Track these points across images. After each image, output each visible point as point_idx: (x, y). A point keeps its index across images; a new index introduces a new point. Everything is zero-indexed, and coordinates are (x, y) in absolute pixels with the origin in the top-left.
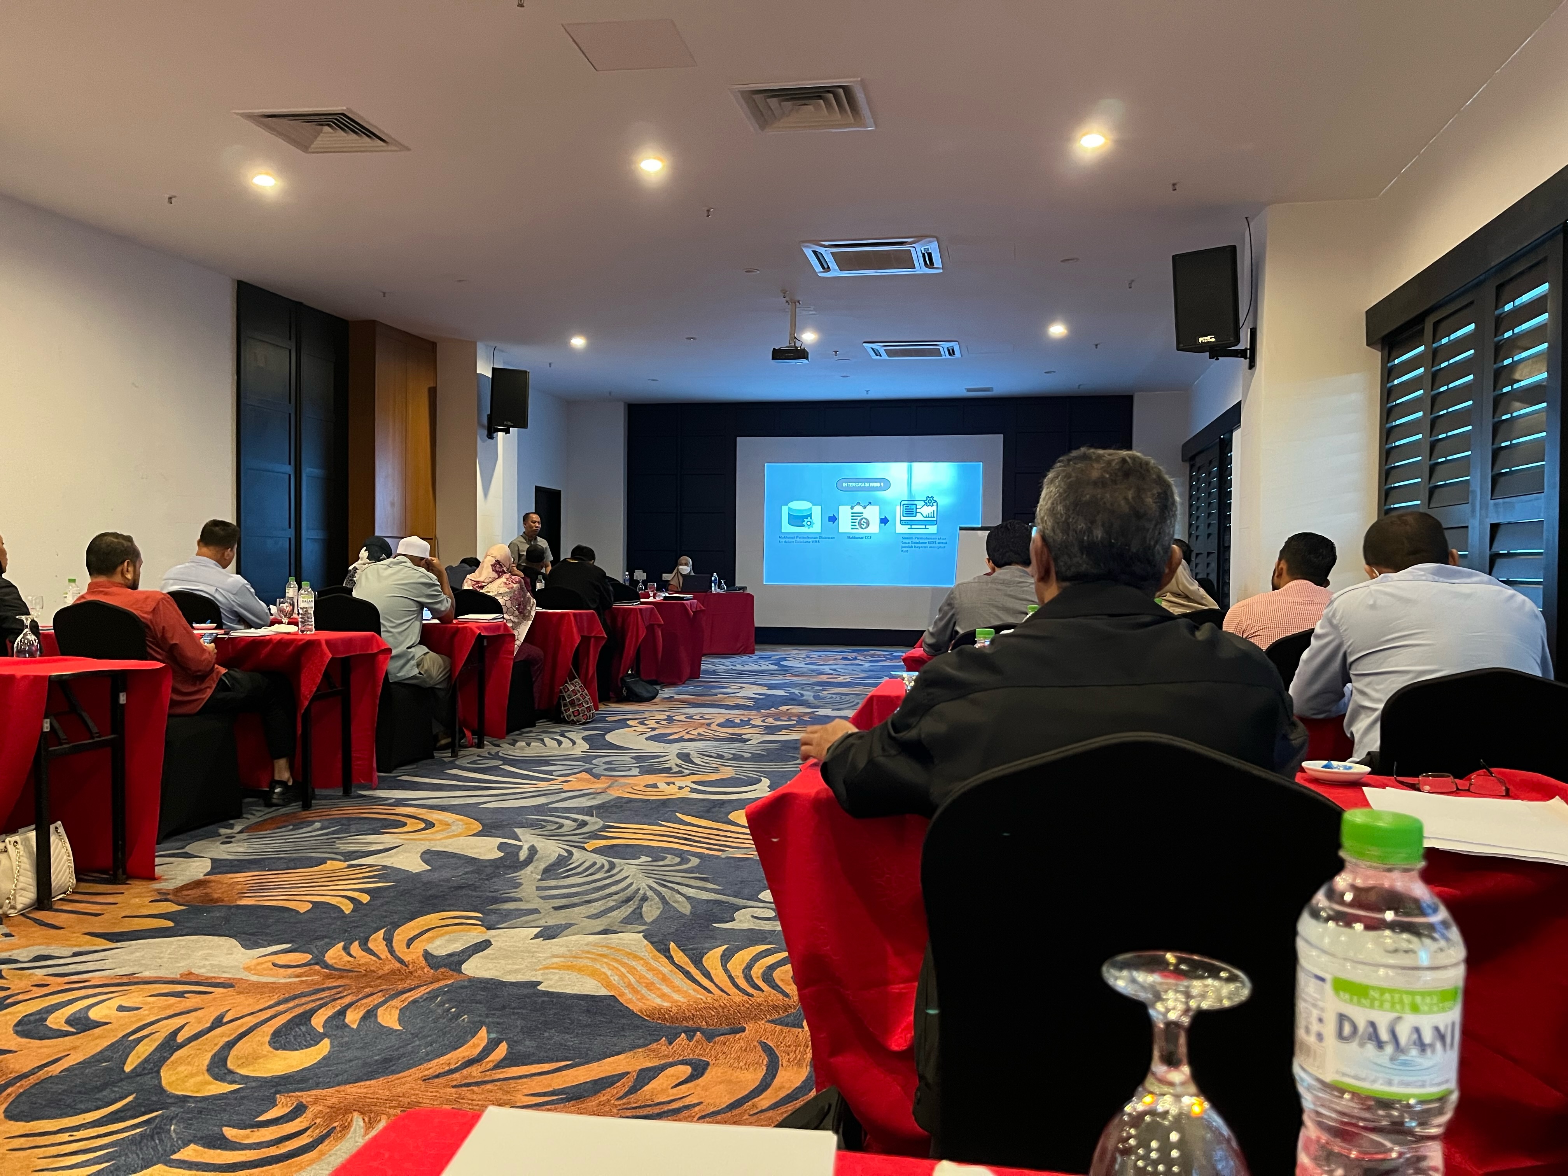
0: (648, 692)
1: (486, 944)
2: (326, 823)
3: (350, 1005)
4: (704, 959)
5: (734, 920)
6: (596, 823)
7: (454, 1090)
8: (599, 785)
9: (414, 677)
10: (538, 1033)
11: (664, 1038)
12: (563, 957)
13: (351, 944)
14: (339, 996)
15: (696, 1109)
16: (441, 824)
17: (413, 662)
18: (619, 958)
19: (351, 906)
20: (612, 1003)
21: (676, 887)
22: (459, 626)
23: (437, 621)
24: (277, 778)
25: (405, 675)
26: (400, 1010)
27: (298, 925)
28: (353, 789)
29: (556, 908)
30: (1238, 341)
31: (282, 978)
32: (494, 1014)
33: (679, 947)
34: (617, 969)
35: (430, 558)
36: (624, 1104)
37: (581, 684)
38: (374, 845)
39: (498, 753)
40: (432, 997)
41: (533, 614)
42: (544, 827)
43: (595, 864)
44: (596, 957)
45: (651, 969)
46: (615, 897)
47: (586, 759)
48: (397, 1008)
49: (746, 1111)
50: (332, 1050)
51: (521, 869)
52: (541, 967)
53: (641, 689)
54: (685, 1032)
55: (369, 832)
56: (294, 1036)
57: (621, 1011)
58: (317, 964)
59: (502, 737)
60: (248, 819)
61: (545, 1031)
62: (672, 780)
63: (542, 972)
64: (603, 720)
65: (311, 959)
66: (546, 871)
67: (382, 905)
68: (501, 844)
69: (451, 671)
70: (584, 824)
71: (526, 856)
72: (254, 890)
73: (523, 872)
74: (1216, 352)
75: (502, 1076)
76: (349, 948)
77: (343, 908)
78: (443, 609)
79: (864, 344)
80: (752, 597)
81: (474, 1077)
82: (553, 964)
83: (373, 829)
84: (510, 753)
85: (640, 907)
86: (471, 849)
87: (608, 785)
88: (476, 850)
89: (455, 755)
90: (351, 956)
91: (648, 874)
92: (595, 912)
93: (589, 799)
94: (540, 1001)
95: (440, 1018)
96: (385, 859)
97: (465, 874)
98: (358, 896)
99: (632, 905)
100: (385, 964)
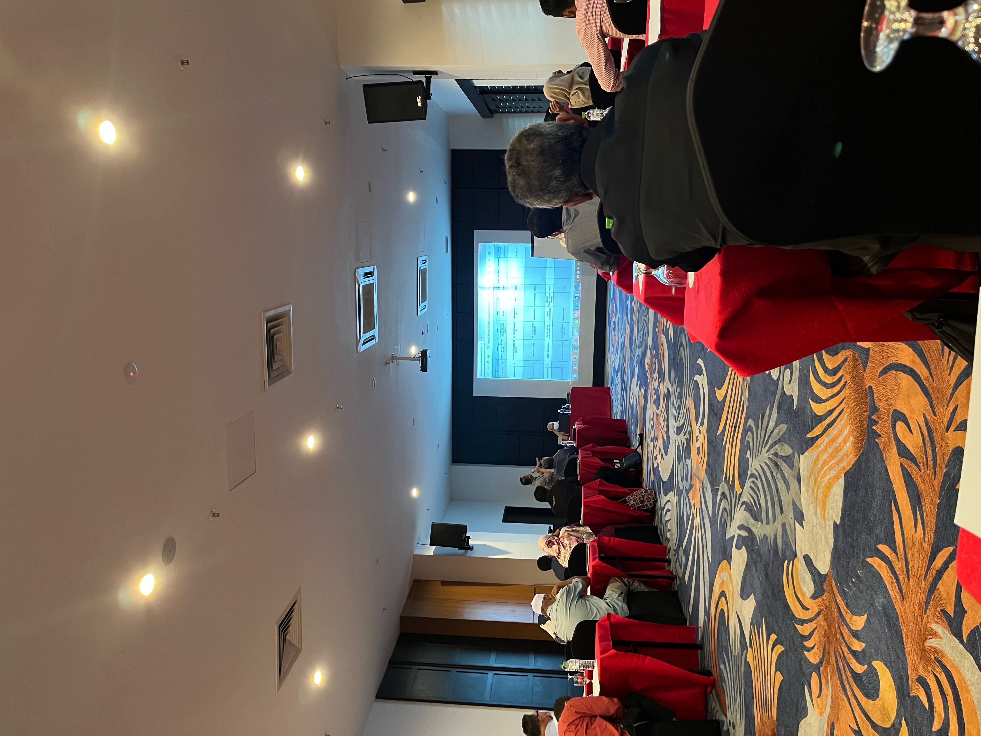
1: (807, 559)
2: (721, 661)
3: (849, 648)
4: (819, 414)
5: (792, 395)
6: (723, 486)
7: (911, 580)
8: (698, 485)
10: (871, 524)
11: (876, 440)
12: (816, 507)
13: (805, 647)
14: (842, 655)
15: (928, 417)
16: (722, 587)
18: (817, 471)
19: (779, 646)
20: (850, 475)
21: (768, 433)
23: (589, 587)
25: (624, 605)
26: (853, 615)
27: (791, 681)
28: (698, 643)
29: (782, 512)
30: (421, 82)
31: (828, 692)
32: (857, 553)
33: (810, 431)
34: (825, 471)
36: (924, 466)
38: (737, 630)
39: (674, 550)
40: (844, 595)
42: (725, 520)
43: (751, 487)
44: (817, 485)
45: (826, 449)
46: (775, 473)
47: (680, 493)
48: (852, 617)
49: (930, 384)
50: (880, 659)
51: (754, 535)
52: (823, 522)
54: (872, 426)
55: (727, 633)
56: (870, 684)
57: (855, 469)
58: (819, 669)
60: (718, 711)
61: (870, 519)
62: (694, 438)
63: (827, 521)
64: (653, 482)
65: (816, 672)
66: (756, 519)
67: (779, 626)
68: (736, 548)
69: (619, 577)
70: (723, 494)
71: (745, 532)
72: (767, 709)
73: (756, 534)
74: (427, 95)
75: (902, 548)
76: (808, 648)
77: (780, 652)
79: (419, 316)
80: (573, 388)
81: (902, 566)
82: (821, 514)
83: (726, 631)
84: (674, 542)
85: (782, 457)
86: (739, 567)
87: (697, 479)
88: (741, 564)
89: (675, 578)
90: (814, 647)
91: (759, 452)
92: (784, 486)
93: (707, 491)
94: (848, 523)
95: (859, 588)
96: (746, 623)
97: (757, 571)
98: (772, 641)
99: (780, 462)
100: (820, 625)
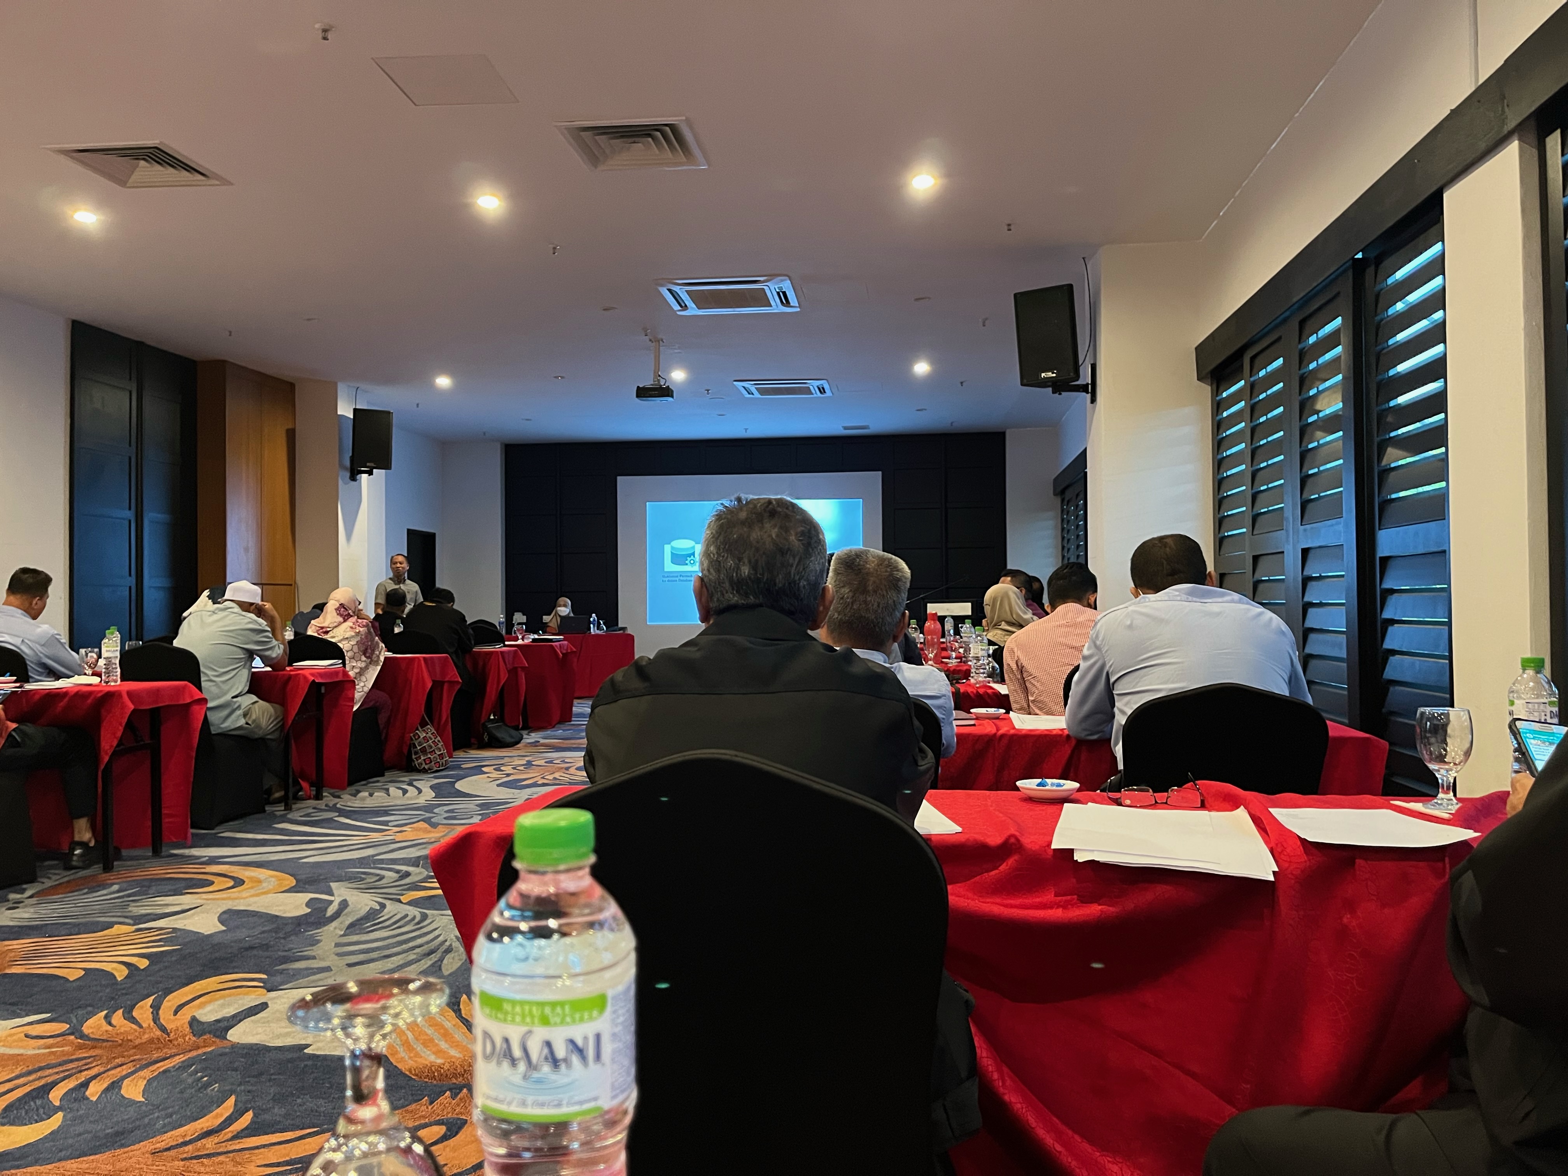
0: (512, 737)
1: (264, 1006)
2: (125, 885)
3: (94, 1077)
6: (420, 873)
7: (182, 1163)
8: (434, 835)
9: (240, 728)
10: (290, 1099)
11: (426, 1098)
13: (114, 1013)
14: (85, 1067)
16: (251, 881)
17: (239, 712)
19: (126, 972)
22: (292, 673)
23: (269, 669)
24: (77, 838)
25: (229, 726)
26: (148, 1081)
27: (64, 994)
28: (164, 849)
29: (350, 965)
30: (1077, 377)
31: (31, 1049)
32: (249, 1082)
35: (260, 603)
37: (433, 731)
38: (171, 907)
39: (335, 805)
40: (184, 1067)
41: (382, 659)
42: (363, 879)
43: (407, 916)
45: (434, 1024)
46: (418, 950)
47: (429, 808)
48: (145, 1079)
50: (63, 1123)
51: (325, 925)
53: (503, 734)
54: (450, 1090)
55: (169, 893)
56: (26, 1110)
58: (72, 1034)
59: (343, 788)
60: (43, 883)
61: (299, 1097)
63: (315, 1034)
64: (459, 767)
65: (68, 1029)
66: (352, 926)
67: (160, 970)
68: (311, 899)
69: (284, 720)
70: (407, 874)
71: (334, 911)
72: (27, 958)
73: (324, 928)
74: (1059, 386)
75: (237, 1147)
76: (112, 1015)
77: (116, 974)
78: (274, 655)
79: (735, 383)
80: (633, 637)
81: (209, 1149)
83: (175, 890)
84: (349, 804)
85: (441, 960)
86: (277, 906)
87: (443, 834)
88: (283, 907)
89: (288, 808)
90: (110, 1024)
92: (392, 966)
93: (419, 849)
94: (303, 1065)
95: (189, 1088)
96: (180, 921)
97: (261, 933)
98: (137, 961)
99: (434, 958)
100: (144, 1033)
